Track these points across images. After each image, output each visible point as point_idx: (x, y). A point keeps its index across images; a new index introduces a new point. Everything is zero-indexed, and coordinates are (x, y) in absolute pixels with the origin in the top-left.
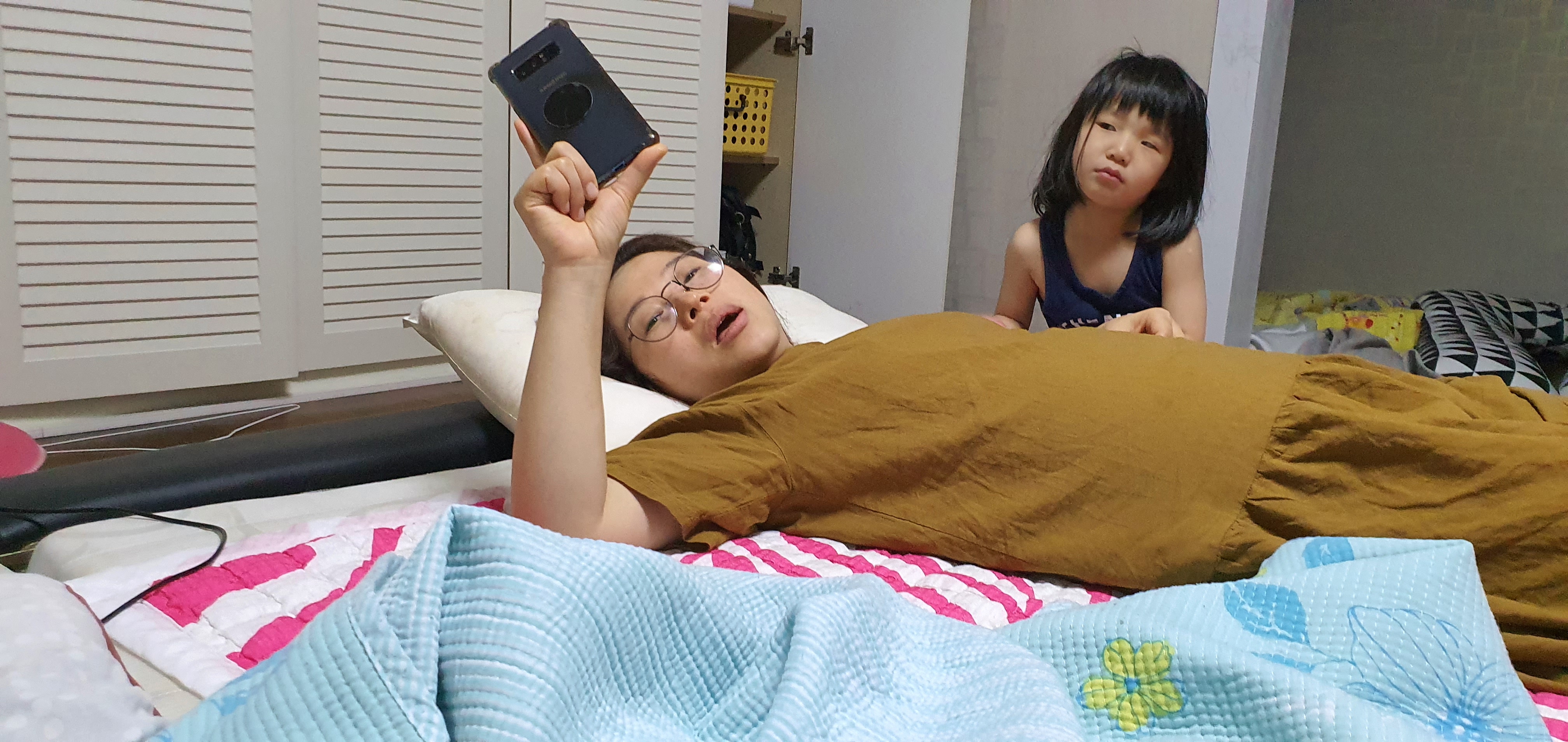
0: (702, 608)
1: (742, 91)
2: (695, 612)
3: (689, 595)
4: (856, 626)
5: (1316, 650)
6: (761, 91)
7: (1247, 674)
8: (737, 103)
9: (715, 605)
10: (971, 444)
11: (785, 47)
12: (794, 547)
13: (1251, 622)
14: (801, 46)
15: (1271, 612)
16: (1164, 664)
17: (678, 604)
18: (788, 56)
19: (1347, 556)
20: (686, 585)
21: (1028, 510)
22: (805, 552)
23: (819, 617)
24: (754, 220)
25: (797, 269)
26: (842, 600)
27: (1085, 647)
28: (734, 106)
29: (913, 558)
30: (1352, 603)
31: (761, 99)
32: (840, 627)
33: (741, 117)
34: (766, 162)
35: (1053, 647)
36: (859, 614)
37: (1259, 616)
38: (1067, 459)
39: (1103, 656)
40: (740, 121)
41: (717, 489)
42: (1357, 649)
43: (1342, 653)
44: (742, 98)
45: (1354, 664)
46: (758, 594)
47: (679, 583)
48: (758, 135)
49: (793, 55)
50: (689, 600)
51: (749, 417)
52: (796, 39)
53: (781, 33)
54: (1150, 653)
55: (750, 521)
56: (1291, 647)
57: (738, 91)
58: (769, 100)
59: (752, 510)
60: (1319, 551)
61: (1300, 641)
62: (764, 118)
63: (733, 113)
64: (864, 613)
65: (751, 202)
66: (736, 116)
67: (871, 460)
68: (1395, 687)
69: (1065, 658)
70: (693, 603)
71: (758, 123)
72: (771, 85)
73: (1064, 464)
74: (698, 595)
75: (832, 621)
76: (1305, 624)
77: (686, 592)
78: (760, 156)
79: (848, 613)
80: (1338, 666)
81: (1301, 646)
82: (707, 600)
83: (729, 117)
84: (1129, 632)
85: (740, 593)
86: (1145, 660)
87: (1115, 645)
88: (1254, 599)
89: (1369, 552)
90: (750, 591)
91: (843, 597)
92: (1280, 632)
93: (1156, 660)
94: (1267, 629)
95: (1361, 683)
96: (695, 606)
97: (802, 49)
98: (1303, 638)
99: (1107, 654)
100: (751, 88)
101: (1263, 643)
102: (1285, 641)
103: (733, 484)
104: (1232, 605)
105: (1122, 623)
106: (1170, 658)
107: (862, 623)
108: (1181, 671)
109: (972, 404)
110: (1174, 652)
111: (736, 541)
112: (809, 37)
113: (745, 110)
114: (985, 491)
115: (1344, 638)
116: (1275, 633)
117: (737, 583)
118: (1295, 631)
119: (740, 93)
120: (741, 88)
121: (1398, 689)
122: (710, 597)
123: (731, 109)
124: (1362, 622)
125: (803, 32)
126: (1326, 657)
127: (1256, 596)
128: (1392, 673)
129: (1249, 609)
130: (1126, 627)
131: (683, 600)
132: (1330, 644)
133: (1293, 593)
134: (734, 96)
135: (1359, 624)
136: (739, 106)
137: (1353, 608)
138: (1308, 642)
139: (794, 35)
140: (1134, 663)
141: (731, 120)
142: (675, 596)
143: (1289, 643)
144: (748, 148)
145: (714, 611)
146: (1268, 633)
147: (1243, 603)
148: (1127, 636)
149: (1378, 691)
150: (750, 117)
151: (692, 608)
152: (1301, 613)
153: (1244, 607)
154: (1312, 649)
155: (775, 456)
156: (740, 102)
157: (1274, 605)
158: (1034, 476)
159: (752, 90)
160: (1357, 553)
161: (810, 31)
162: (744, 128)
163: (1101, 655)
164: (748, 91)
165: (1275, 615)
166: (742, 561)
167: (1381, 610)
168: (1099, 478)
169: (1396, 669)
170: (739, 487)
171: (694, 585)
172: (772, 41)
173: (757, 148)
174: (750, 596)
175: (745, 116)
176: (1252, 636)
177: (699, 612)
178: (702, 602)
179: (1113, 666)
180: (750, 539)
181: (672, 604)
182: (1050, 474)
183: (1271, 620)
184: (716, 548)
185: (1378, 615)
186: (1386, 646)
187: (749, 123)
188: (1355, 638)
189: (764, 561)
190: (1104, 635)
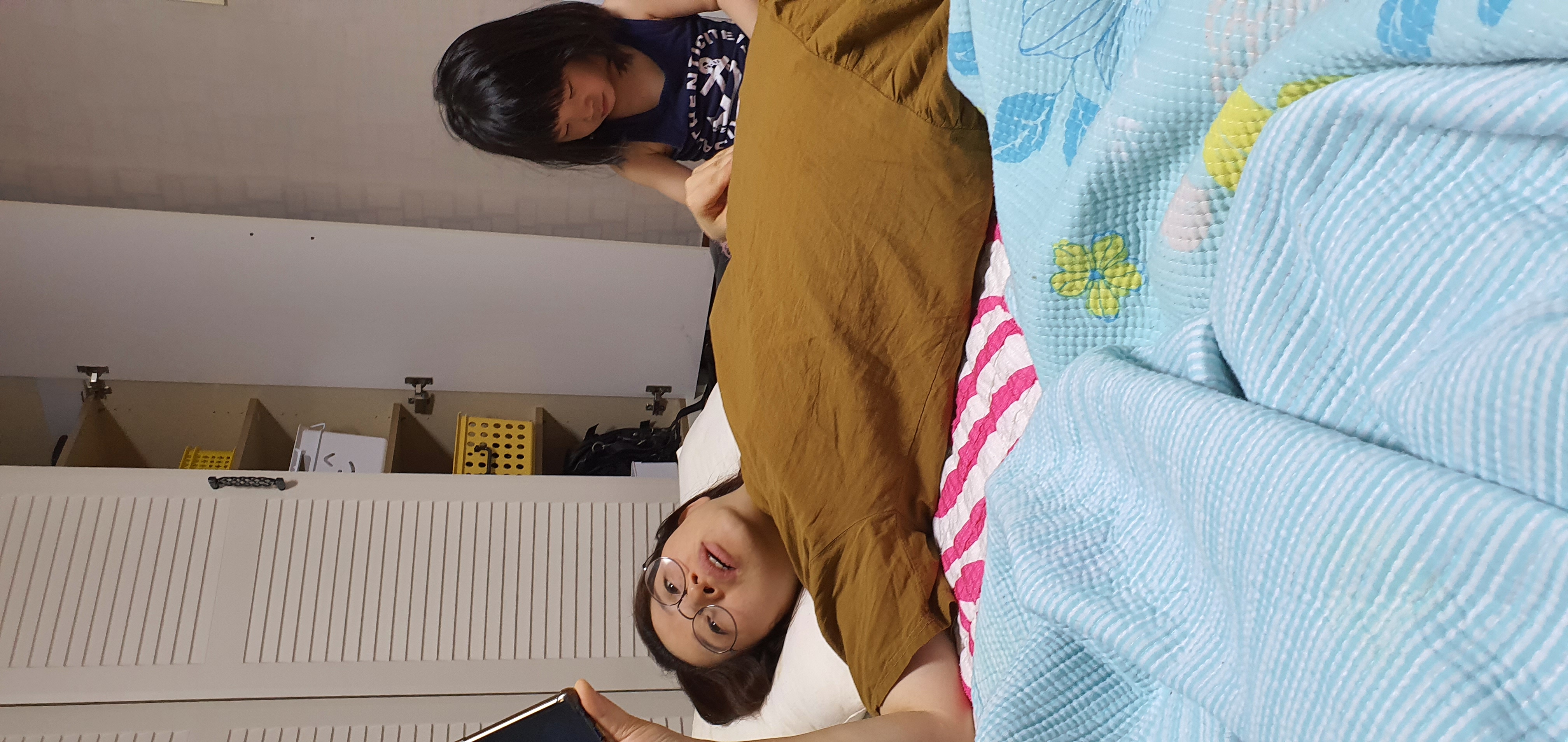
0: (1027, 690)
1: (471, 449)
2: (1032, 699)
3: (1015, 705)
4: (1045, 553)
5: (1062, 88)
6: (470, 429)
7: (1089, 183)
8: (483, 455)
9: (1024, 675)
10: (851, 344)
11: (425, 404)
12: (950, 511)
13: (1033, 142)
14: (424, 389)
15: (1023, 122)
16: (1076, 249)
17: (1025, 720)
18: (433, 401)
19: (968, 38)
20: (1006, 709)
21: (916, 296)
22: (955, 503)
23: (1039, 595)
24: (599, 431)
25: (649, 388)
26: (1019, 565)
27: (1058, 310)
28: (486, 457)
29: (959, 400)
30: (1016, 50)
31: (477, 429)
32: (1047, 573)
33: (497, 450)
34: (541, 422)
35: (1057, 336)
36: (1032, 547)
37: (1026, 133)
38: (865, 258)
39: (1067, 297)
40: (501, 451)
41: (897, 591)
42: (1061, 53)
43: (1065, 66)
44: (477, 449)
45: (1077, 57)
46: (1003, 583)
47: (1005, 719)
48: (515, 432)
49: (433, 396)
50: (1021, 706)
51: (824, 551)
52: (416, 394)
53: (411, 408)
54: (1066, 259)
55: (926, 554)
56: (1059, 111)
57: (470, 454)
58: (479, 421)
59: (916, 555)
60: (962, 61)
61: (1053, 101)
62: (497, 426)
63: (493, 459)
64: (1031, 540)
65: (582, 434)
66: (496, 456)
67: (866, 437)
68: (1098, 21)
69: (1068, 327)
70: (1023, 702)
71: (502, 431)
72: (464, 419)
73: (870, 259)
74: (1015, 695)
75: (1041, 581)
76: (1036, 95)
77: (1013, 710)
78: (535, 428)
79: (1033, 559)
80: (1078, 72)
81: (1057, 101)
82: (1020, 684)
83: (497, 462)
84: (1045, 274)
85: (1003, 601)
86: (1072, 264)
87: (1057, 286)
88: (1009, 135)
89: (963, 18)
90: (1001, 591)
91: (1018, 561)
92: (1043, 117)
93: (1074, 256)
94: (1040, 128)
95: (1096, 53)
96: (1025, 699)
97: (427, 388)
98: (1049, 98)
99: (1065, 293)
100: (468, 440)
101: (1053, 135)
102: (1053, 114)
103: (892, 575)
104: (1017, 156)
105: (1034, 277)
106: (1071, 244)
107: (1041, 543)
108: (1084, 236)
109: (810, 340)
110: (1065, 240)
111: (945, 568)
112: (414, 381)
113: (490, 445)
114: (897, 332)
115: (1051, 62)
116: (1043, 123)
117: (993, 603)
118: (1042, 104)
119: (473, 452)
120: (467, 452)
121: (1101, 19)
122: (1016, 680)
123: (489, 460)
124: (1035, 44)
125: (410, 387)
126: (1069, 81)
127: (1007, 133)
128: (1086, 22)
129: (1019, 141)
130: (1039, 275)
131: (1021, 714)
132: (1056, 75)
133: (1005, 101)
134: (477, 458)
135: (1038, 46)
136: (486, 452)
137: (1021, 50)
138: (1053, 95)
139: (412, 396)
140: (1075, 272)
141: (501, 461)
142: (1018, 724)
143: (1055, 111)
144: (528, 442)
145: (1030, 677)
146: (1044, 128)
147: (1013, 145)
148: (1048, 276)
149: (1103, 37)
150: (496, 440)
151: (1028, 703)
152: (1025, 96)
153: (1017, 145)
154: (1060, 92)
155: (863, 530)
156: (482, 452)
157: (1016, 119)
158: (880, 288)
159: (469, 439)
160: (965, 28)
161: (408, 380)
162: (508, 446)
163: (1066, 298)
164: (470, 444)
165: (1026, 118)
166: (967, 574)
167: (1024, 25)
168: (885, 231)
169: (1082, 18)
170: (895, 569)
171: (1006, 699)
172: (421, 418)
173: (528, 432)
174: (1006, 591)
175: (496, 445)
176: (1046, 143)
177: (1032, 694)
178: (1022, 690)
179: (1077, 289)
180: (942, 553)
181: (1026, 727)
182: (880, 274)
183: (1031, 123)
184: (952, 591)
185: (1029, 29)
186: (1060, 26)
187: (502, 441)
188: (1051, 52)
189: (966, 549)
190: (1047, 294)
